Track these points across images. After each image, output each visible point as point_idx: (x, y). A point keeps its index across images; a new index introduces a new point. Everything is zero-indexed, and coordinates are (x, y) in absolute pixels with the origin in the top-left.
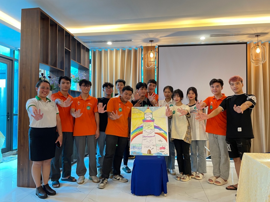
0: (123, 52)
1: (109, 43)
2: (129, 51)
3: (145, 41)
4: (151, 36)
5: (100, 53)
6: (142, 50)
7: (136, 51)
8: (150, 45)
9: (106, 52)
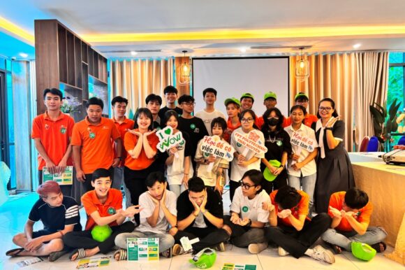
0: (151, 62)
1: (134, 54)
2: (158, 62)
3: (177, 51)
4: (185, 47)
5: (121, 64)
6: (174, 60)
7: (166, 62)
8: (183, 55)
9: (129, 62)
